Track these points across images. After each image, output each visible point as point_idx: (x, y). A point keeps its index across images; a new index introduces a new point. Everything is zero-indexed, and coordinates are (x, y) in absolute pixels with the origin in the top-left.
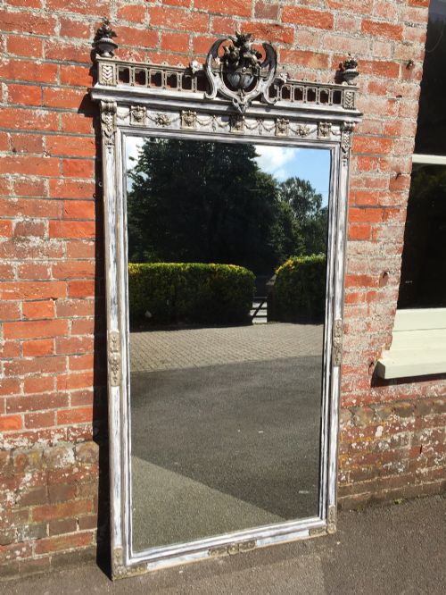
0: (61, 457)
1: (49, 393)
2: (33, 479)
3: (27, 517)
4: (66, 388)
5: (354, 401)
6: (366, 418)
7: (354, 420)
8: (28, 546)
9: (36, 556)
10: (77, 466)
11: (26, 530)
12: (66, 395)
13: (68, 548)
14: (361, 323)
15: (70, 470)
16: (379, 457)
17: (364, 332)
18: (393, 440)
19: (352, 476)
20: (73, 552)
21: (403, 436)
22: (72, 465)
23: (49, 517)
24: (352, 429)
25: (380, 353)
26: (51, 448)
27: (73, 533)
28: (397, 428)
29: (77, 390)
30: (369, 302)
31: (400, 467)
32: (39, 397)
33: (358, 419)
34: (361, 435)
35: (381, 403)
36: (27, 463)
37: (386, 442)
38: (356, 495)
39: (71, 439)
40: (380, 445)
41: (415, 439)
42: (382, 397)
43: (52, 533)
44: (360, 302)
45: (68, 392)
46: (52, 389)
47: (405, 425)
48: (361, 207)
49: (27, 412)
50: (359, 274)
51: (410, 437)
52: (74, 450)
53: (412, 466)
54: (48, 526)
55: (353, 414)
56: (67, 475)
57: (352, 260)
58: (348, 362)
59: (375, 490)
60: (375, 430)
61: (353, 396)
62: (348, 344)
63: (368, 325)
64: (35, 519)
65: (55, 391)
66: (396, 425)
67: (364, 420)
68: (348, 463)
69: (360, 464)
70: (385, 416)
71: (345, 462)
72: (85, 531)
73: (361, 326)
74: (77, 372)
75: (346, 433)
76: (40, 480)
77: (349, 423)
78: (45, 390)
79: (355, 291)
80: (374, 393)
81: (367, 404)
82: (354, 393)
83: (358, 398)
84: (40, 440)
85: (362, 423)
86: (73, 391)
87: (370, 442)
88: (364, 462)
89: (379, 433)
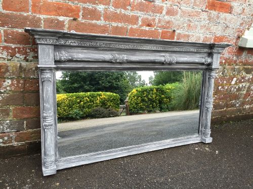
1: (25, 15)
2: (12, 84)
3: (8, 115)
4: (40, 13)
5: (224, 61)
6: (230, 71)
7: (223, 72)
8: (9, 136)
9: (15, 144)
11: (7, 124)
12: (40, 19)
14: (241, 8)
16: (230, 96)
17: (240, 14)
18: (239, 87)
21: (244, 85)
23: (26, 116)
24: (221, 78)
25: (244, 32)
26: (27, 63)
28: (243, 80)
29: (49, 17)
31: (238, 103)
32: (16, 17)
33: (226, 71)
34: (225, 82)
36: (7, 71)
37: (235, 88)
40: (232, 89)
41: (249, 87)
42: (238, 61)
43: (28, 127)
45: (42, 17)
46: (28, 11)
47: (247, 79)
49: (6, 28)
51: (247, 87)
53: (243, 104)
54: (25, 122)
55: (224, 68)
58: (227, 34)
60: (232, 80)
61: (224, 57)
63: (244, 9)
64: (15, 116)
65: (30, 13)
66: (243, 78)
69: (220, 99)
70: (239, 72)
75: (218, 79)
76: (18, 86)
77: (221, 74)
78: (22, 11)
80: (234, 58)
83: (226, 60)
84: (18, 55)
85: (227, 74)
86: (45, 16)
87: (228, 87)
88: (222, 99)
89: (233, 82)
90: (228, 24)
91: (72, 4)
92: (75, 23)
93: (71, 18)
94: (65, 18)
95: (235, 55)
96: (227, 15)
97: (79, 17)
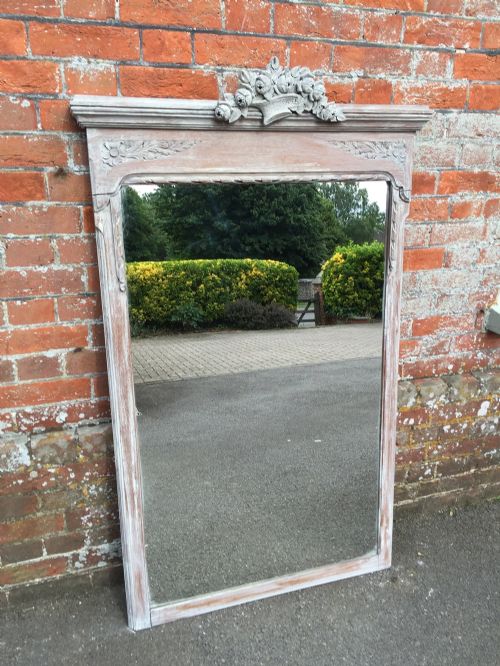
0: (8, 456)
4: (8, 352)
5: (450, 367)
6: (466, 390)
7: (449, 394)
10: (36, 469)
12: (9, 364)
13: (33, 579)
14: (472, 250)
15: (25, 475)
16: (479, 443)
17: (473, 264)
19: (440, 469)
20: (40, 584)
22: (27, 467)
24: (446, 407)
25: (495, 297)
27: (38, 560)
29: (26, 355)
30: (486, 217)
33: (456, 392)
34: (458, 414)
35: (489, 369)
37: (491, 423)
38: (444, 493)
39: (24, 428)
40: (483, 427)
42: (491, 361)
43: (6, 561)
44: (473, 217)
45: (13, 358)
48: (491, 54)
50: (477, 170)
52: (28, 445)
55: (450, 386)
56: (20, 482)
57: (468, 146)
58: (447, 311)
59: (469, 485)
60: (478, 406)
61: (449, 359)
62: (450, 282)
63: (482, 252)
67: (463, 393)
68: (436, 452)
69: (454, 452)
70: (494, 387)
71: (430, 452)
72: (55, 556)
73: (471, 255)
74: (23, 328)
75: (437, 412)
77: (442, 398)
79: (468, 198)
80: (479, 355)
81: (469, 371)
82: (451, 355)
83: (456, 363)
85: (461, 398)
86: (19, 357)
87: (469, 424)
88: (459, 450)
89: (483, 411)
90: (446, 290)
91: (70, 325)
92: (79, 356)
93: (71, 349)
94: (58, 351)
95: (481, 348)
96: (439, 273)
97: (86, 343)
